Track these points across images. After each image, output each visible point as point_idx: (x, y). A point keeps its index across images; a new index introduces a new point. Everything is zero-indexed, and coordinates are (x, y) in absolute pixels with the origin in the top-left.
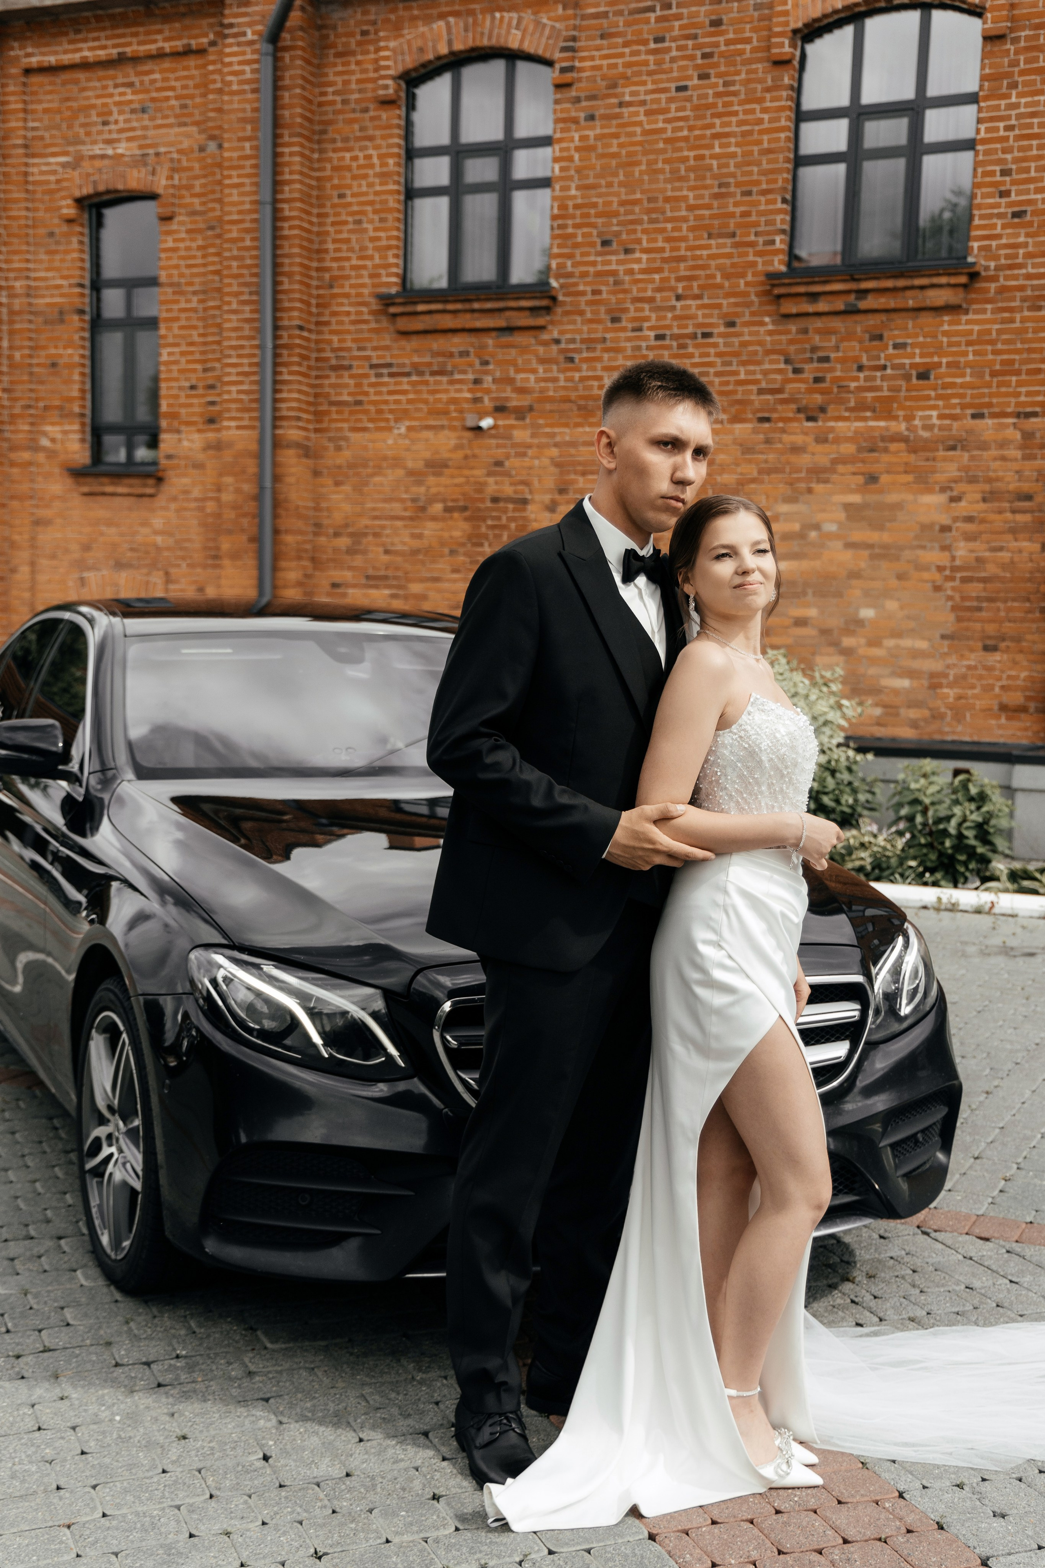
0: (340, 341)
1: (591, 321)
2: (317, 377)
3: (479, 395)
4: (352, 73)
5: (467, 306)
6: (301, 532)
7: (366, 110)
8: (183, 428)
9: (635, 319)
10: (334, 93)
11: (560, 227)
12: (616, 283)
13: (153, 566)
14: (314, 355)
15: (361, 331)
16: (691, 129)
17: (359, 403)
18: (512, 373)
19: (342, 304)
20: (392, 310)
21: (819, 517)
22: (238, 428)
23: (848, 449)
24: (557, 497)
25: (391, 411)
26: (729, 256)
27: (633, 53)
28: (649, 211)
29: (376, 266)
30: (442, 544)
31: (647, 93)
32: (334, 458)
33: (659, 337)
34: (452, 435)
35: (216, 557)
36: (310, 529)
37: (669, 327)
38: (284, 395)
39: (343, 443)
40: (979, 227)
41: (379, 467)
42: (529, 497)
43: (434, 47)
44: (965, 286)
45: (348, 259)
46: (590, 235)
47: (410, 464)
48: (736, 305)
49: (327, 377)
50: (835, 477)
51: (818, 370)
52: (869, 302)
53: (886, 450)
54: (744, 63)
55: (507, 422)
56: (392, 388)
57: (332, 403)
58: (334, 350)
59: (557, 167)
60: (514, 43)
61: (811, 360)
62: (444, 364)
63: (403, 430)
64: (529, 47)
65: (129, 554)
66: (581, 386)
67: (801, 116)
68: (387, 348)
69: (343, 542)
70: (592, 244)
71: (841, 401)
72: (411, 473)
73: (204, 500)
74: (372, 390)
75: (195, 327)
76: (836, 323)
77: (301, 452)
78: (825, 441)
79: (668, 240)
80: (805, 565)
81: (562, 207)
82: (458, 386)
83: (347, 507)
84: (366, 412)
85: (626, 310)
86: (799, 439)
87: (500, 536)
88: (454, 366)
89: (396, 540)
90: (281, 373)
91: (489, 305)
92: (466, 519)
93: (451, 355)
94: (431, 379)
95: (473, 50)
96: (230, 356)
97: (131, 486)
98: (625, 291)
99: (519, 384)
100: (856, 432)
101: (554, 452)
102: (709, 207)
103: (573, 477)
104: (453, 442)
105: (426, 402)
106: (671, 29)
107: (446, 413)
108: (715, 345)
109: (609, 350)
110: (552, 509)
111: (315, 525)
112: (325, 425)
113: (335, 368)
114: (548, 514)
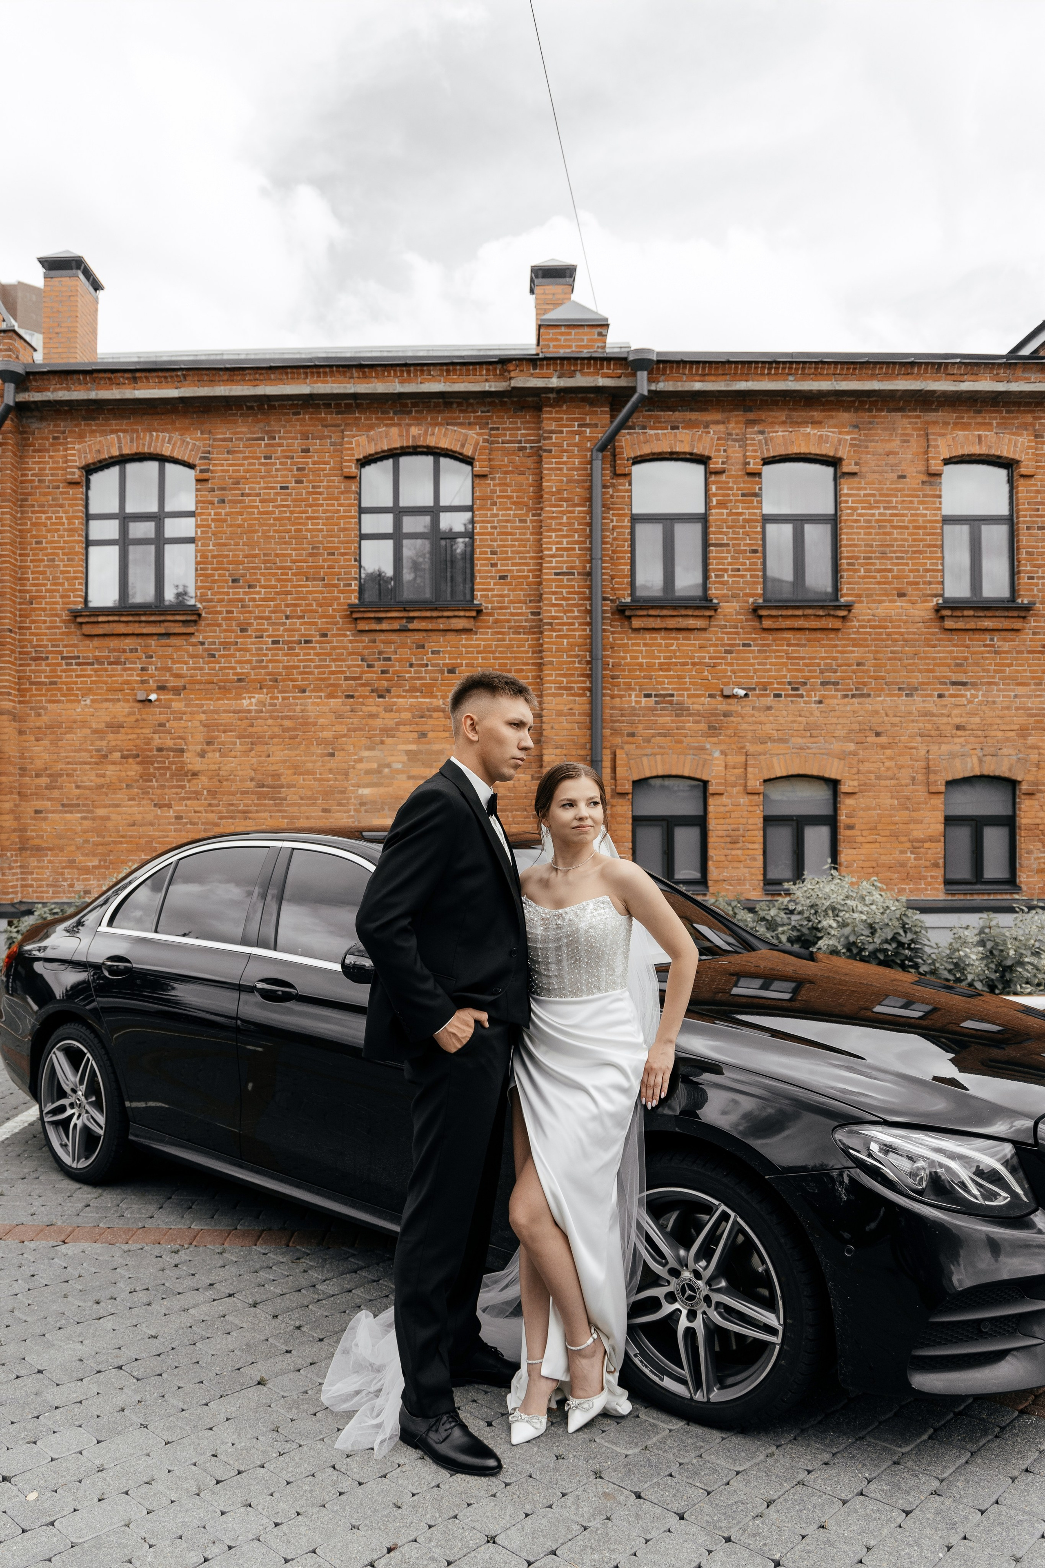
0: (38, 640)
1: (226, 631)
2: (20, 665)
3: (146, 678)
4: (48, 463)
5: (137, 618)
6: (13, 775)
7: (58, 488)
9: (257, 630)
10: (32, 475)
11: (202, 569)
12: (243, 607)
14: (19, 650)
15: (55, 634)
16: (292, 513)
17: (55, 683)
18: (170, 664)
19: (41, 616)
20: (79, 620)
21: (390, 759)
23: (406, 716)
24: (206, 747)
25: (79, 689)
26: (322, 592)
27: (250, 464)
28: (265, 562)
29: (65, 590)
30: (121, 781)
31: (260, 489)
32: (33, 722)
33: (274, 642)
34: (126, 705)
36: (19, 772)
37: (282, 636)
39: (42, 711)
40: (480, 583)
41: (71, 728)
42: (185, 747)
43: (109, 451)
44: (474, 617)
45: (45, 585)
46: (224, 575)
47: (94, 726)
48: (327, 623)
49: (29, 665)
50: (398, 733)
51: (384, 666)
52: (415, 625)
53: (431, 717)
54: (326, 476)
55: (168, 697)
56: (79, 673)
57: (32, 683)
58: (34, 647)
59: (199, 531)
60: (167, 451)
61: (379, 659)
62: (119, 657)
63: (88, 702)
64: (176, 455)
66: (220, 673)
67: (362, 511)
68: (75, 646)
69: (44, 781)
70: (226, 582)
71: (399, 686)
72: (96, 732)
74: (64, 674)
76: (394, 637)
77: (11, 717)
78: (392, 710)
79: (279, 580)
80: (382, 790)
81: (204, 556)
82: (129, 672)
83: (46, 756)
84: (60, 689)
85: (251, 624)
86: (374, 709)
88: (127, 659)
89: (85, 778)
91: (153, 618)
92: (138, 763)
93: (124, 651)
94: (110, 667)
95: (136, 454)
98: (250, 612)
99: (175, 672)
100: (411, 705)
101: (203, 717)
102: (306, 561)
103: (216, 733)
104: (126, 710)
105: (106, 683)
106: (277, 452)
107: (122, 690)
108: (314, 648)
109: (239, 650)
110: (202, 754)
111: (21, 769)
112: (28, 698)
113: (35, 659)
114: (199, 759)
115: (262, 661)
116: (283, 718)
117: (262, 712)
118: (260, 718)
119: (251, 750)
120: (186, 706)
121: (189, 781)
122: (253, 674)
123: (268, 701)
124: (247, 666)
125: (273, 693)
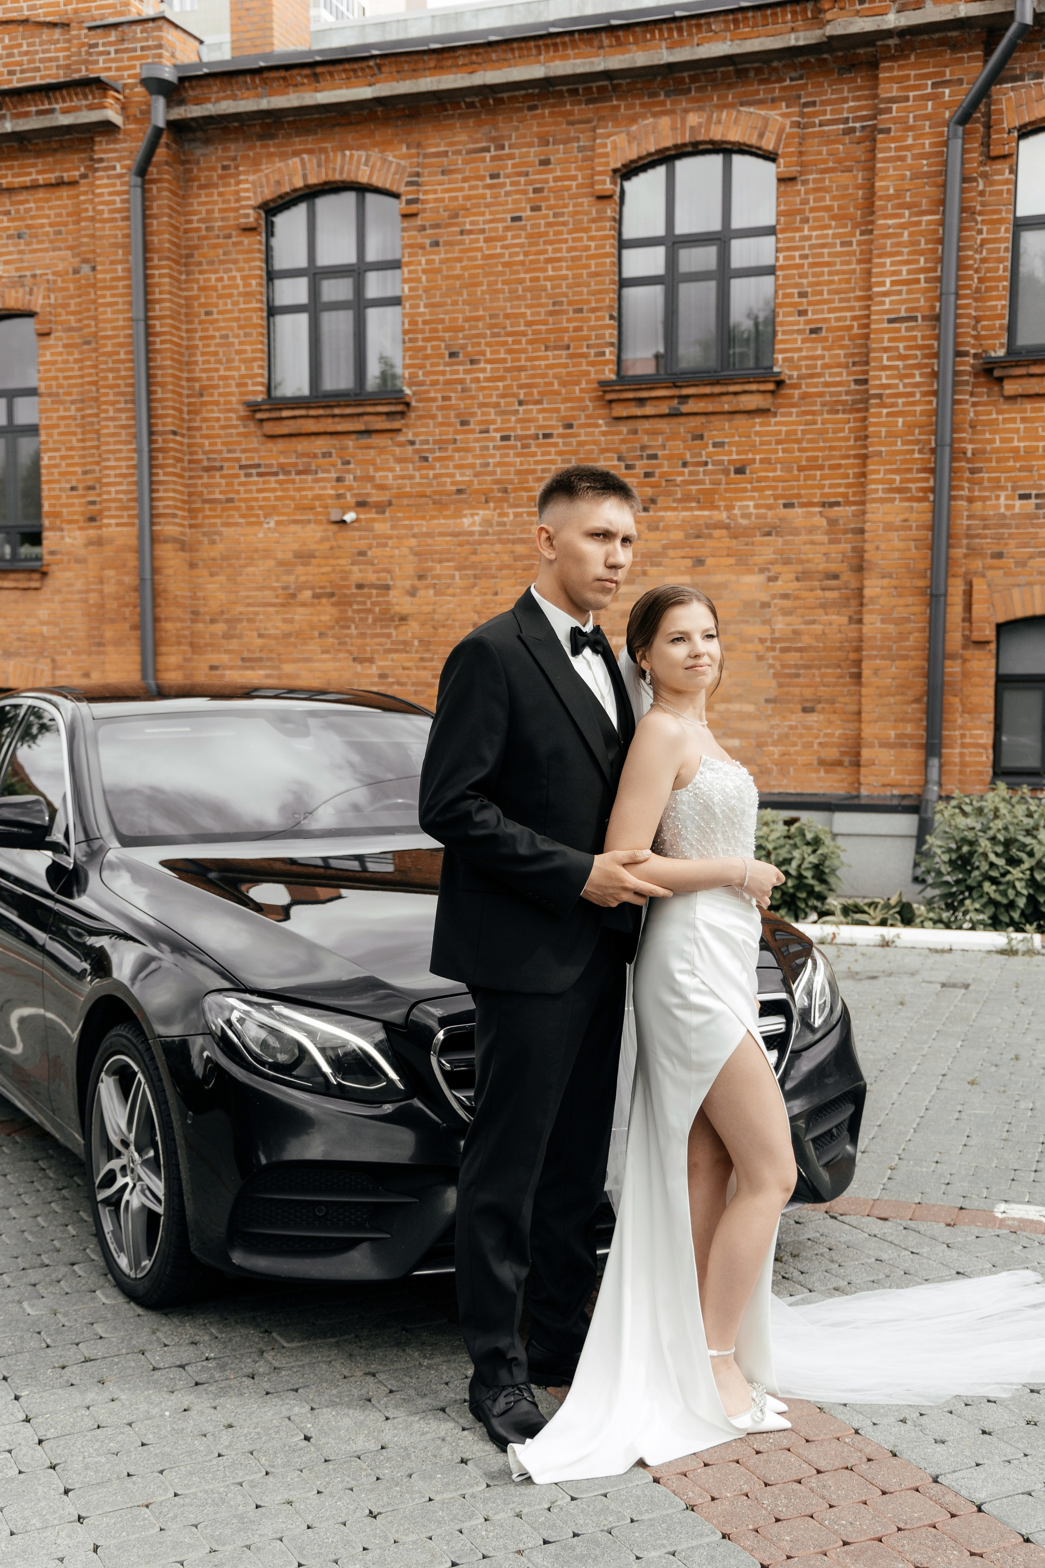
0: (211, 444)
1: (442, 424)
2: (190, 478)
3: (342, 491)
4: (216, 203)
5: (328, 412)
6: (182, 620)
7: (229, 236)
8: (65, 526)
9: (481, 422)
10: (199, 221)
11: (411, 340)
12: (464, 390)
13: (41, 654)
14: (187, 457)
15: (231, 435)
16: (526, 254)
17: (231, 500)
18: (372, 473)
19: (212, 411)
20: (259, 416)
22: (118, 525)
23: (677, 535)
24: (417, 582)
25: (261, 508)
26: (565, 366)
27: (471, 188)
28: (491, 326)
29: (242, 377)
30: (312, 628)
31: (485, 222)
32: (207, 551)
33: (505, 438)
34: (318, 528)
35: (100, 644)
36: (188, 616)
37: (513, 429)
38: (160, 494)
39: (216, 537)
40: (783, 341)
41: (252, 559)
42: (391, 583)
43: (290, 181)
44: (772, 392)
45: (217, 370)
46: (439, 347)
47: (280, 555)
48: (572, 409)
49: (201, 477)
50: (666, 561)
51: (648, 466)
52: (690, 406)
53: (710, 536)
54: (571, 197)
55: (369, 516)
56: (260, 486)
57: (205, 501)
58: (205, 453)
59: (406, 287)
60: (363, 177)
61: (641, 457)
62: (309, 464)
63: (272, 524)
64: (377, 181)
65: (16, 643)
66: (435, 482)
67: (623, 244)
68: (255, 450)
69: (220, 628)
70: (441, 356)
71: (669, 494)
72: (281, 563)
73: (87, 591)
74: (242, 489)
75: (74, 434)
76: (662, 425)
77: (178, 546)
78: (657, 528)
79: (509, 352)
81: (413, 323)
82: (322, 484)
83: (222, 596)
84: (238, 509)
85: (473, 414)
87: (366, 619)
88: (318, 466)
89: (269, 625)
90: (157, 474)
91: (349, 411)
92: (333, 604)
93: (315, 456)
94: (297, 478)
95: (326, 183)
96: (108, 460)
97: (16, 580)
98: (472, 397)
99: (378, 482)
100: (683, 521)
101: (413, 542)
102: (545, 323)
103: (430, 564)
104: (319, 535)
105: (293, 499)
106: (505, 167)
107: (313, 508)
108: (555, 445)
109: (458, 450)
110: (412, 593)
111: (193, 613)
112: (199, 521)
113: (207, 469)
114: (408, 598)
115: (487, 465)
116: (514, 542)
117: (487, 534)
118: (486, 542)
119: (474, 585)
120: (393, 527)
121: (396, 627)
122: (476, 481)
123: (496, 519)
124: (469, 472)
125: (502, 508)
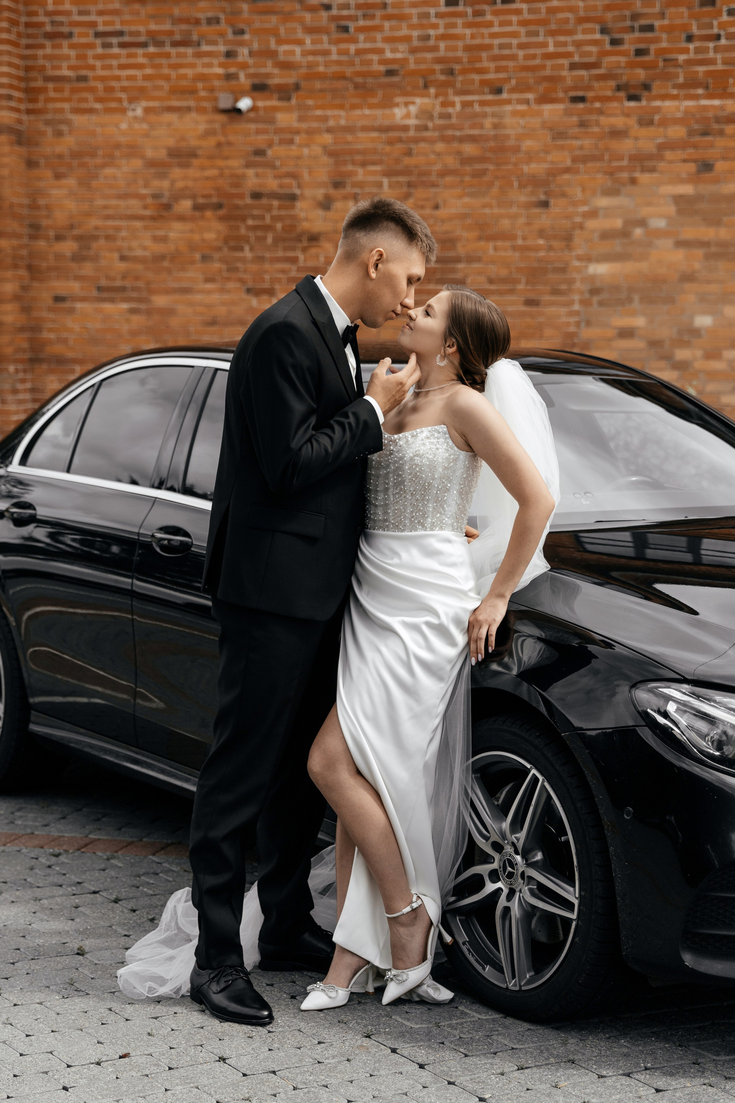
2: (28, 47)
3: (232, 70)
14: (23, 19)
17: (84, 79)
18: (273, 45)
21: (645, 211)
23: (678, 132)
24: (332, 191)
25: (124, 89)
30: (192, 248)
32: (51, 146)
34: (202, 118)
36: (26, 231)
39: (64, 127)
41: (112, 156)
42: (297, 192)
47: (150, 153)
49: (42, 47)
50: (662, 165)
51: (640, 40)
53: (721, 133)
55: (269, 103)
56: (123, 61)
57: (49, 79)
58: (48, 14)
61: (632, 29)
62: (189, 33)
63: (139, 112)
66: (357, 60)
68: (115, 12)
69: (69, 247)
71: (667, 77)
72: (151, 164)
74: (98, 63)
77: (13, 138)
78: (651, 123)
80: (629, 267)
82: (206, 60)
83: (72, 205)
84: (93, 90)
86: (619, 122)
87: (265, 238)
88: (202, 36)
89: (135, 244)
92: (221, 219)
93: (197, 22)
94: (173, 51)
99: (281, 58)
100: (686, 112)
101: (328, 138)
103: (350, 168)
104: (202, 127)
105: (167, 78)
107: (193, 91)
109: (388, 17)
110: (326, 204)
111: (33, 226)
112: (40, 105)
113: (50, 36)
114: (321, 213)
115: (427, 38)
116: (462, 140)
117: (426, 128)
118: (424, 140)
121: (304, 250)
122: (412, 60)
123: (438, 109)
124: (402, 47)
125: (446, 95)
